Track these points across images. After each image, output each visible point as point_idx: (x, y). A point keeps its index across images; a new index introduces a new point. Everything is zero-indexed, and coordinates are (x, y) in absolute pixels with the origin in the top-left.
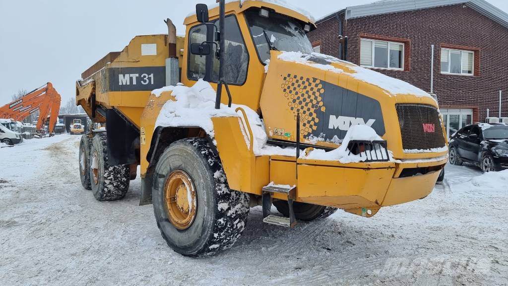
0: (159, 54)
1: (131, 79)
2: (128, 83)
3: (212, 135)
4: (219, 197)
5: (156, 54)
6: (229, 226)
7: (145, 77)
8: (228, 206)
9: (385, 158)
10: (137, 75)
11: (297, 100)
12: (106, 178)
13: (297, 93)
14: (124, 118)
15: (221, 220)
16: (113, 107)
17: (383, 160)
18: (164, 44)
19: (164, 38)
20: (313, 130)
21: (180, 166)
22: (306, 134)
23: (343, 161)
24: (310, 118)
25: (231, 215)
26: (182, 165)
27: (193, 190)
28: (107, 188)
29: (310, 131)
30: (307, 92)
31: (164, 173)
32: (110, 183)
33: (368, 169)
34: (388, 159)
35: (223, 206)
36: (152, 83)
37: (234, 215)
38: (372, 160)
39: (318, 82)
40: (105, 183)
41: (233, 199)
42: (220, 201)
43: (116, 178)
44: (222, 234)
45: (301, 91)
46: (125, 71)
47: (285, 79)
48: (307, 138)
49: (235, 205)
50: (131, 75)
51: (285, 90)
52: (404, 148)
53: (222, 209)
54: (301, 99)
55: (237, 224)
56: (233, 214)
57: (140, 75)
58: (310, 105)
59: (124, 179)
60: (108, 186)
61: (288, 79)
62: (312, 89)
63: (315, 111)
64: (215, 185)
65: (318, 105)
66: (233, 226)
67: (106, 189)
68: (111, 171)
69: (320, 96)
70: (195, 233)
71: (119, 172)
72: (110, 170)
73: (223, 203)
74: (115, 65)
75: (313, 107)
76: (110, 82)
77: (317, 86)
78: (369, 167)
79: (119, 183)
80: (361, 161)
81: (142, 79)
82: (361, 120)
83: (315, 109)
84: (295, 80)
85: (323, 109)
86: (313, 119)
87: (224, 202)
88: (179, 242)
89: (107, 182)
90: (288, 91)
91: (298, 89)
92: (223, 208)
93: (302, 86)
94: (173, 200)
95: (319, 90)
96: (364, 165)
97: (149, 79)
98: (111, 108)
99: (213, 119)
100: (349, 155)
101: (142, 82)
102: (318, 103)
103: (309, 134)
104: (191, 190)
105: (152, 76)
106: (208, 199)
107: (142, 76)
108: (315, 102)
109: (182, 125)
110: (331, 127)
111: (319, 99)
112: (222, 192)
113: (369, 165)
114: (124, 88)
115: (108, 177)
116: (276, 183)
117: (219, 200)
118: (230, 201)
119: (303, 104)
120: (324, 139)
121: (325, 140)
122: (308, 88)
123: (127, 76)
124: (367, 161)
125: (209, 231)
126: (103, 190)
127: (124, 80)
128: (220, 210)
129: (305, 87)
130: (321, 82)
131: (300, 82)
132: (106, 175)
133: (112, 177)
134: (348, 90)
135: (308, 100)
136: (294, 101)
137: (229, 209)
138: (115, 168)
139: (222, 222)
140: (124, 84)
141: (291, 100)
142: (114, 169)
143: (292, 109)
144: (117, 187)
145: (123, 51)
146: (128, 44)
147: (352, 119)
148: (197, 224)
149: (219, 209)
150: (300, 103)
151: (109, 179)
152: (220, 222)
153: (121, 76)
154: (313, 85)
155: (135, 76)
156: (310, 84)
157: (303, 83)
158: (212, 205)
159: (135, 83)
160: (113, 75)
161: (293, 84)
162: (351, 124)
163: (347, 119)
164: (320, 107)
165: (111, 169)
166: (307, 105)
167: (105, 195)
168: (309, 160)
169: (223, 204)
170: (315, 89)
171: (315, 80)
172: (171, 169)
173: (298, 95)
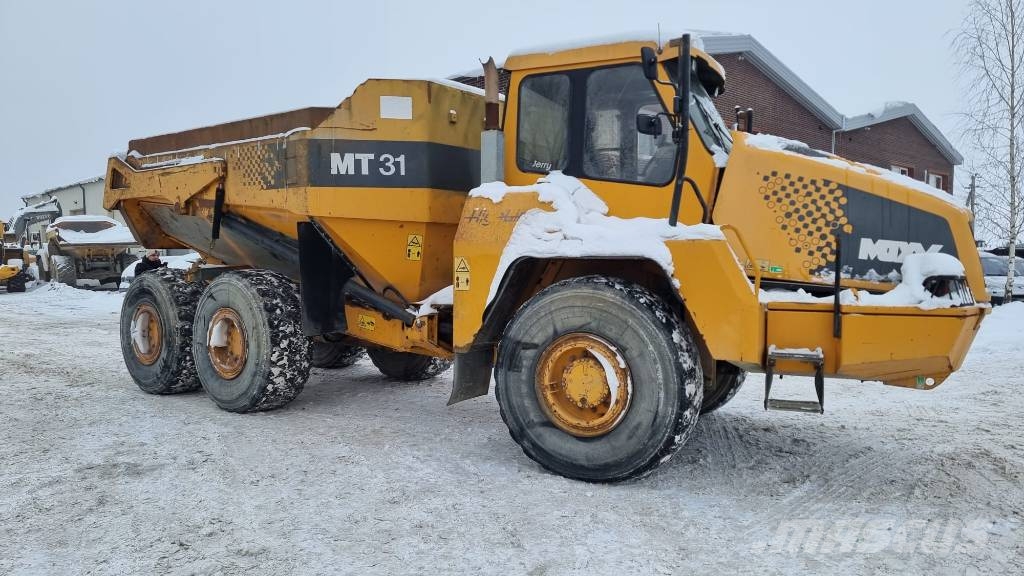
0: (417, 117)
1: (358, 163)
2: (352, 172)
3: (671, 270)
4: (685, 373)
5: (410, 117)
7: (387, 160)
8: (695, 390)
9: (971, 300)
10: (372, 156)
11: (794, 215)
12: (274, 364)
13: (793, 203)
14: (328, 241)
15: (688, 413)
16: (311, 217)
17: (971, 304)
18: (426, 99)
19: (425, 87)
20: (828, 263)
21: (583, 325)
22: (814, 267)
24: (823, 243)
26: (589, 323)
27: (623, 365)
28: (273, 383)
29: (823, 262)
30: (814, 202)
31: (536, 341)
32: (282, 374)
33: (965, 316)
34: (974, 303)
36: (403, 173)
39: (833, 186)
40: (271, 374)
42: (687, 381)
43: (292, 362)
45: (800, 199)
46: (344, 147)
47: (766, 178)
48: (817, 274)
50: (359, 156)
51: (767, 198)
54: (803, 212)
57: (377, 157)
58: (821, 223)
59: (306, 364)
60: (276, 380)
61: (772, 179)
62: (823, 197)
63: (832, 232)
64: (676, 354)
65: (838, 223)
67: (270, 387)
68: (285, 349)
69: (839, 208)
70: (630, 438)
71: (298, 351)
72: (282, 346)
74: (321, 133)
75: (827, 224)
76: (309, 168)
77: (831, 192)
79: (296, 373)
80: (953, 306)
81: (382, 165)
82: (919, 246)
83: (831, 228)
84: (786, 183)
85: (848, 229)
86: (829, 244)
87: (691, 382)
88: (588, 460)
89: (276, 371)
90: (773, 198)
91: (794, 197)
92: (691, 393)
93: (803, 192)
94: (558, 387)
95: (836, 199)
97: (397, 165)
98: (309, 220)
99: (667, 244)
100: (931, 298)
101: (381, 170)
102: (837, 218)
103: (820, 268)
104: (616, 366)
105: (402, 159)
106: (666, 379)
107: (382, 159)
108: (830, 218)
109: (593, 254)
110: (862, 256)
111: (839, 213)
112: (688, 365)
113: (965, 311)
114: (341, 181)
115: (278, 360)
116: (779, 347)
117: (686, 378)
118: (696, 380)
119: (808, 220)
120: (849, 276)
121: (853, 277)
122: (816, 196)
123: (350, 158)
124: (962, 304)
125: (666, 432)
126: (263, 389)
127: (341, 164)
128: (688, 396)
129: (809, 194)
130: (840, 186)
131: (799, 185)
132: (274, 358)
133: (285, 361)
134: (891, 202)
135: (817, 215)
136: (788, 215)
137: (695, 393)
138: (291, 342)
140: (343, 172)
141: (783, 214)
142: (289, 345)
143: (784, 227)
144: (291, 380)
145: (339, 107)
146: (350, 93)
147: (903, 245)
148: (635, 423)
149: (687, 393)
150: (801, 218)
151: (280, 366)
152: (687, 417)
153: (335, 157)
154: (825, 191)
155: (365, 158)
156: (818, 190)
157: (805, 187)
158: (674, 387)
159: (365, 171)
160: (319, 153)
161: (784, 188)
162: (900, 252)
163: (894, 245)
164: (842, 226)
165: (284, 344)
166: (814, 221)
167: (264, 399)
168: (864, 308)
169: (691, 386)
170: (830, 198)
171: (827, 183)
172: (555, 332)
173: (796, 206)
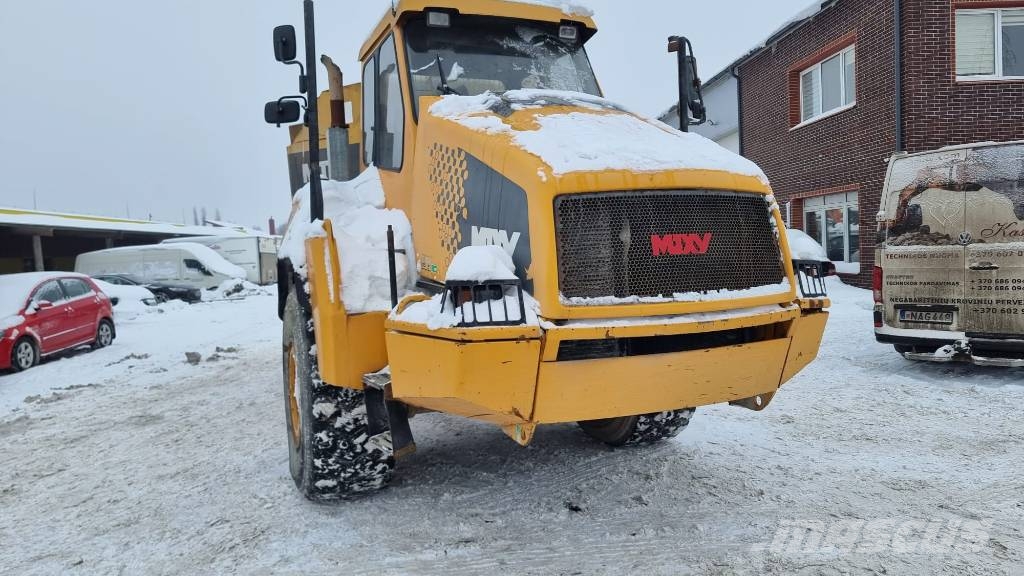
3: (302, 272)
4: (315, 390)
6: (341, 446)
8: (336, 410)
9: (515, 315)
15: (322, 435)
17: (507, 323)
23: (433, 325)
25: (344, 427)
33: (464, 342)
34: (523, 320)
35: (326, 408)
37: (352, 427)
38: (475, 323)
41: (346, 395)
42: (319, 399)
44: (330, 461)
49: (353, 407)
52: (568, 295)
53: (321, 415)
55: (362, 444)
56: (349, 424)
66: (352, 447)
73: (323, 402)
78: (465, 338)
80: (454, 325)
82: (505, 234)
87: (327, 401)
92: (324, 413)
96: (457, 334)
100: (442, 312)
106: (302, 395)
112: (321, 382)
113: (464, 334)
117: (317, 396)
118: (340, 399)
124: (462, 324)
125: (306, 453)
128: (317, 416)
137: (337, 414)
139: (325, 439)
147: (495, 234)
149: (315, 413)
152: (321, 440)
162: (493, 243)
163: (490, 234)
168: (397, 323)
169: (324, 405)
171: (460, 150)
